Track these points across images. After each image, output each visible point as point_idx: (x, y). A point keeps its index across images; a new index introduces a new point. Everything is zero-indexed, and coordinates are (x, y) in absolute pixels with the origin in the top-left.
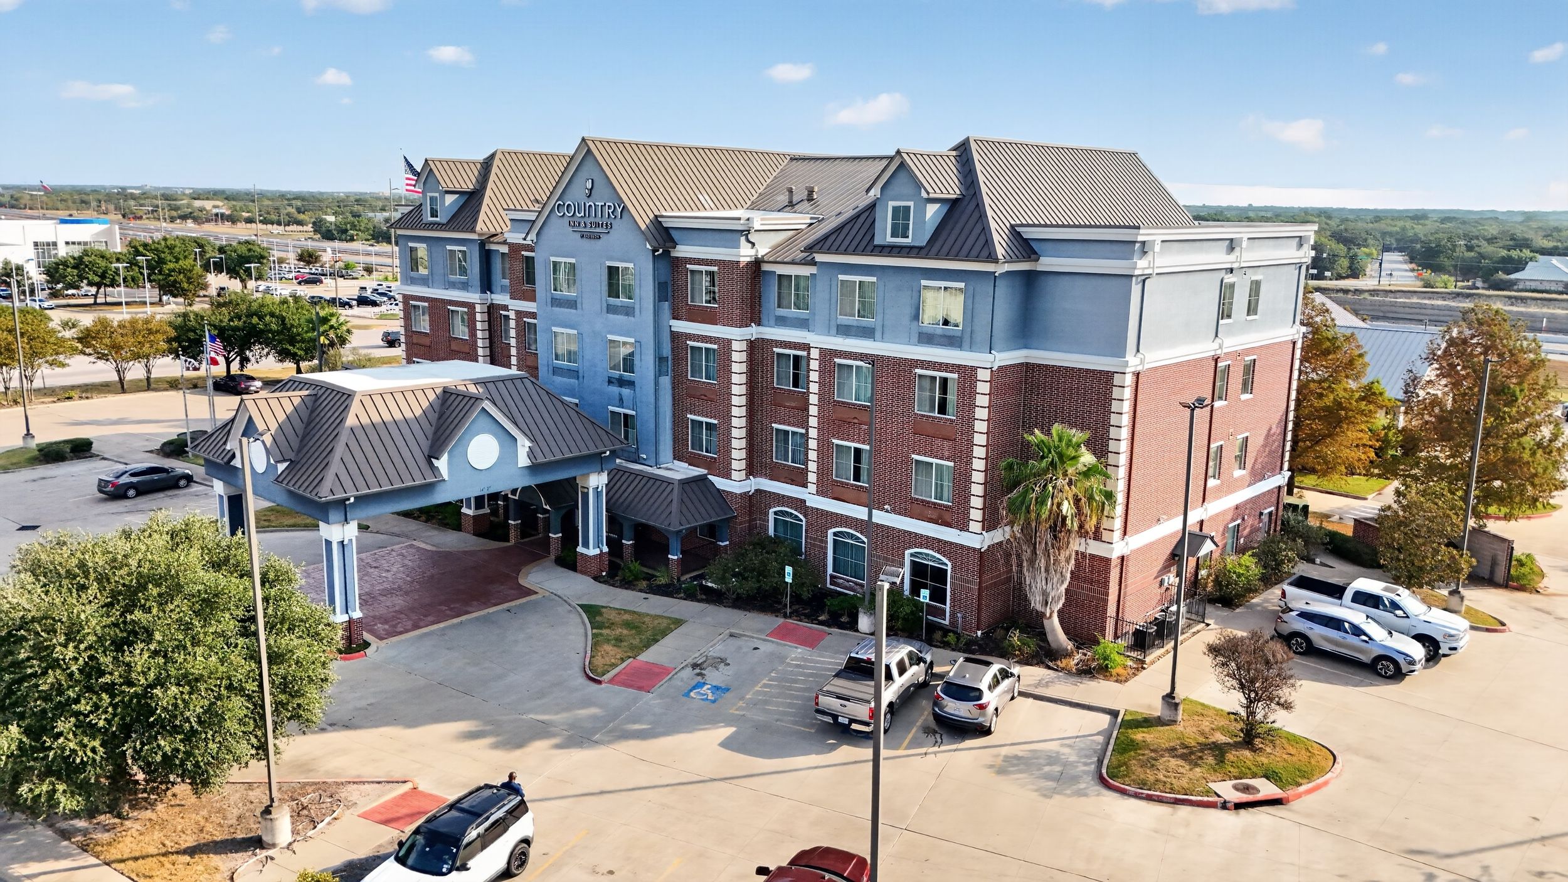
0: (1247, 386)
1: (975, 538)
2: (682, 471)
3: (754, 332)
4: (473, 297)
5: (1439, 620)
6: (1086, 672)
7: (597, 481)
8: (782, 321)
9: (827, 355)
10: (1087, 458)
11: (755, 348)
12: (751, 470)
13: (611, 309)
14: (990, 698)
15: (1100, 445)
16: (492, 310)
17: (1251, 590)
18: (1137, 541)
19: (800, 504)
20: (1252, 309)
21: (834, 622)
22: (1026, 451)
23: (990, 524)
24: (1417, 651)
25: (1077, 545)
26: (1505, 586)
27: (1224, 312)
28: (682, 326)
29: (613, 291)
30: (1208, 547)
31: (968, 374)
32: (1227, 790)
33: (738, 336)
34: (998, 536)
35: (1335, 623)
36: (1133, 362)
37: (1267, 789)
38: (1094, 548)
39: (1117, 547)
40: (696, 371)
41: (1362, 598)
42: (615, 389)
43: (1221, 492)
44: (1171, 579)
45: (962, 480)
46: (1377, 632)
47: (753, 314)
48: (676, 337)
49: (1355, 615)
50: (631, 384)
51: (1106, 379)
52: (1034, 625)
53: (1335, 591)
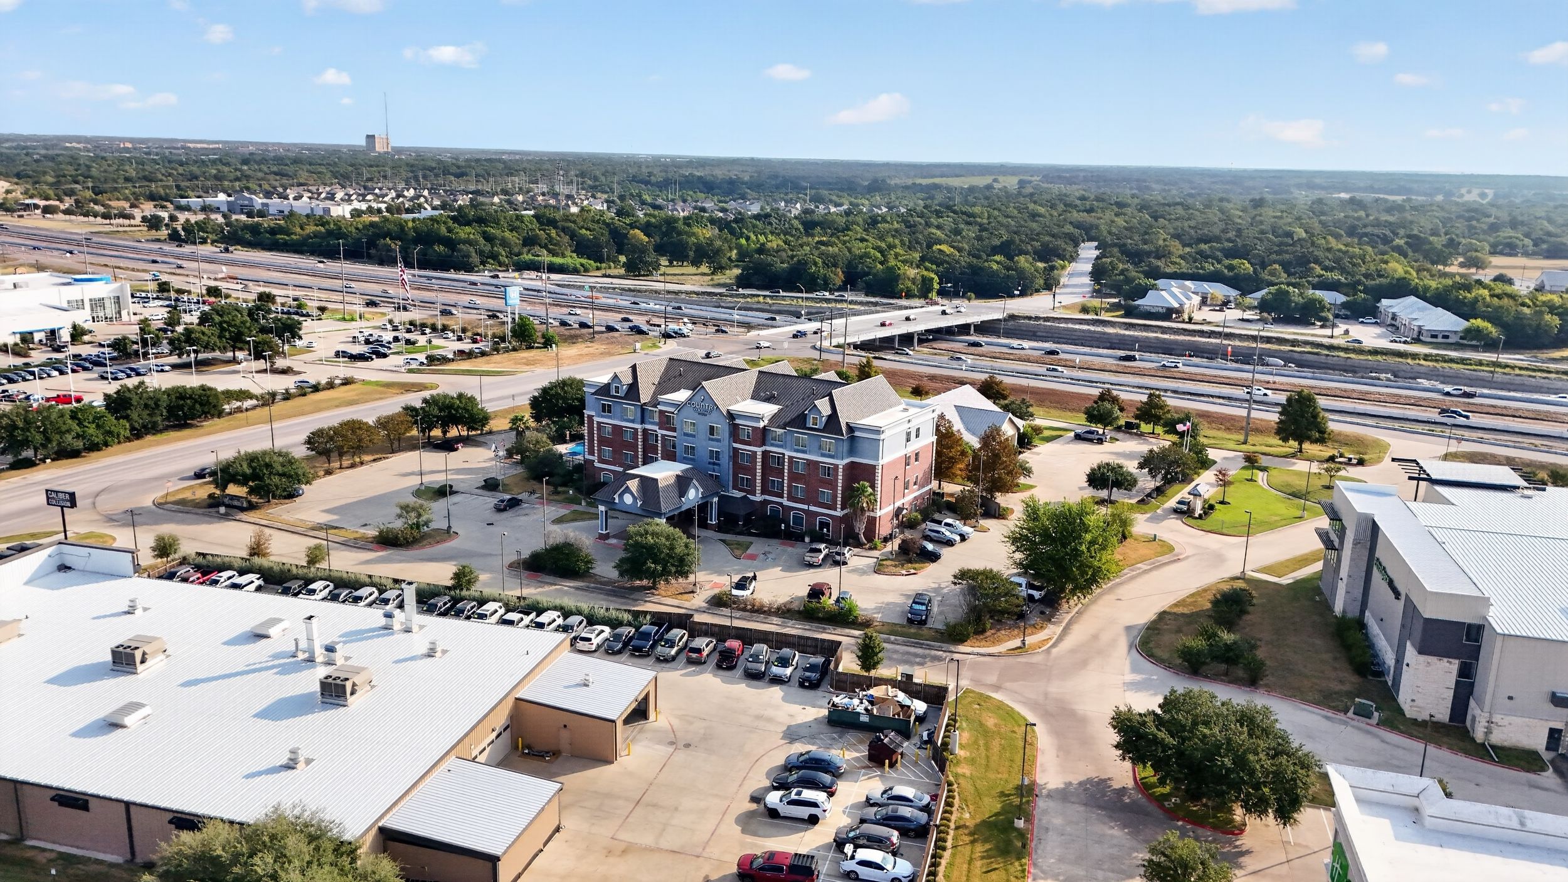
0: (917, 460)
1: (839, 513)
2: (738, 494)
3: (764, 448)
4: (638, 426)
5: (967, 529)
6: (870, 549)
7: (716, 500)
8: (772, 445)
9: (791, 458)
10: (870, 490)
11: (765, 453)
12: (763, 493)
13: (712, 440)
14: (847, 555)
15: (873, 486)
16: (645, 431)
17: (919, 524)
18: (884, 511)
19: (781, 504)
20: (917, 436)
21: (797, 540)
22: (853, 489)
23: (842, 509)
24: (958, 538)
25: (867, 514)
26: (998, 518)
27: (908, 440)
28: (735, 445)
29: (712, 433)
30: (905, 512)
31: (836, 466)
32: (904, 572)
33: (759, 450)
34: (845, 511)
35: (938, 532)
36: (881, 462)
37: (913, 571)
38: (872, 514)
39: (878, 513)
40: (743, 460)
41: (947, 524)
42: (711, 466)
43: (909, 494)
44: (895, 522)
45: (835, 497)
46: (948, 533)
47: (763, 444)
48: (736, 450)
49: (943, 530)
50: (718, 465)
51: (874, 467)
52: (856, 537)
53: (939, 523)
